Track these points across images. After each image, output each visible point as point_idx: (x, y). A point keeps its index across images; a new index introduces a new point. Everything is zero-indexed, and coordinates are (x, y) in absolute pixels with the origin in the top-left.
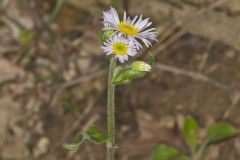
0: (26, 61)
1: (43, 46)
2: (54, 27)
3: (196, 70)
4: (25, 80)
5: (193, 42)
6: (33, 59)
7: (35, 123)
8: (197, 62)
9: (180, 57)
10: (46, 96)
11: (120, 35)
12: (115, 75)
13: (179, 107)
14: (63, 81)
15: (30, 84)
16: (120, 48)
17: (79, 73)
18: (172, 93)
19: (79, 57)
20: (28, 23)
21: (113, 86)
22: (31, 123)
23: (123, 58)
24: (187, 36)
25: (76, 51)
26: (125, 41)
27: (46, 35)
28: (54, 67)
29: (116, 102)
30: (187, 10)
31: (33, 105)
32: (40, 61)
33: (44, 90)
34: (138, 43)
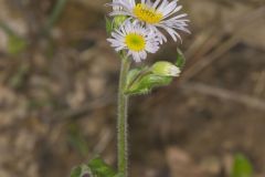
0: (16, 80)
1: (40, 60)
2: (56, 33)
3: (251, 93)
4: (15, 106)
5: (248, 55)
6: (26, 77)
7: (28, 165)
8: (253, 84)
9: (231, 75)
10: (42, 129)
11: (135, 22)
12: (128, 82)
13: (228, 144)
14: (66, 106)
15: (21, 112)
16: (135, 41)
17: (89, 96)
18: (218, 124)
19: (89, 75)
20: (20, 27)
21: (126, 97)
22: (21, 165)
23: (139, 56)
24: (240, 47)
25: (85, 66)
26: (143, 32)
27: (44, 44)
28: (56, 88)
29: (129, 121)
30: (240, 10)
31: (25, 141)
32: (36, 80)
33: (40, 119)
34: (160, 35)
